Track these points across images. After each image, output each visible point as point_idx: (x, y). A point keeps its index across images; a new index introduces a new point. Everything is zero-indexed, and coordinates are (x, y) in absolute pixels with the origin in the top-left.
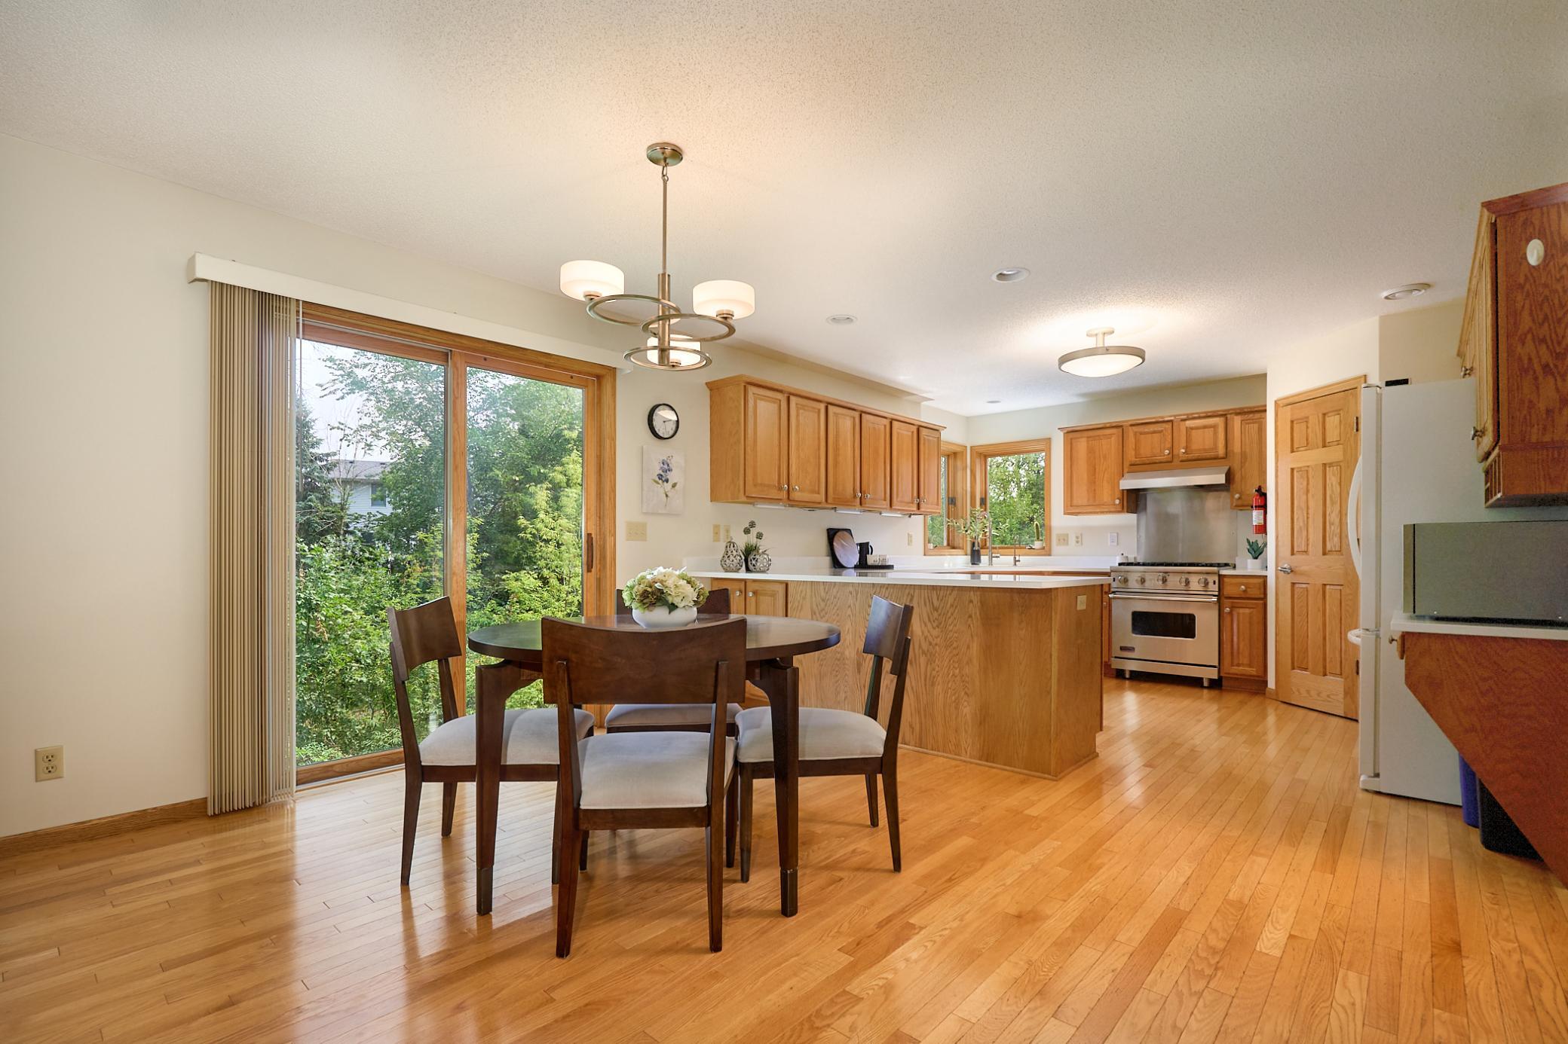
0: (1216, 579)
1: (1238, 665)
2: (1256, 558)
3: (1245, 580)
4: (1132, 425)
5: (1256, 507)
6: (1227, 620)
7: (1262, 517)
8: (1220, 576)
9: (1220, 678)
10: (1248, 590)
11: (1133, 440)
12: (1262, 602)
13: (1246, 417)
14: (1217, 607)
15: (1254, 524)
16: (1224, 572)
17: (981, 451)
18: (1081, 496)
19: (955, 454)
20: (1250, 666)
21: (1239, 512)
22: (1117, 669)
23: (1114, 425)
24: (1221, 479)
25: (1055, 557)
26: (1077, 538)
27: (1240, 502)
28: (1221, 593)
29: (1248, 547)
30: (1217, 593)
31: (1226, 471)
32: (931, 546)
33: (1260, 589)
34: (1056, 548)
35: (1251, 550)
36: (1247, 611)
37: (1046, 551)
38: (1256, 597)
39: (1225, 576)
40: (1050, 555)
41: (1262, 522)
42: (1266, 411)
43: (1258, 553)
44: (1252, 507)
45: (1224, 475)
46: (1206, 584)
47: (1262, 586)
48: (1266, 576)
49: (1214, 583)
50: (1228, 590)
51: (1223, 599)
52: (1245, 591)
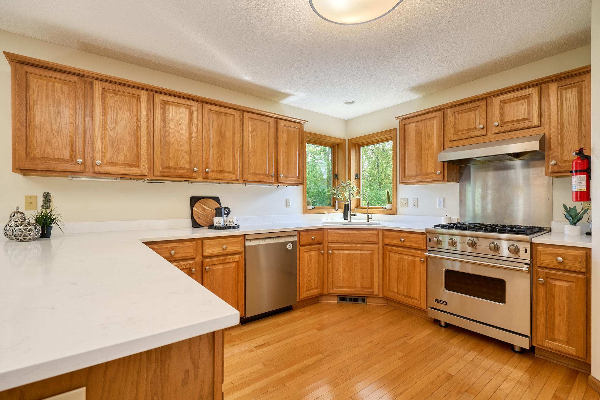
0: (528, 246)
1: (554, 340)
2: (574, 224)
3: (561, 251)
4: (451, 107)
5: (576, 171)
6: (541, 291)
7: (584, 183)
8: (532, 244)
9: (533, 348)
10: (566, 261)
11: (452, 120)
12: (583, 276)
13: (563, 83)
14: (529, 276)
15: (574, 190)
16: (538, 239)
17: (355, 142)
18: (412, 169)
19: (338, 145)
20: (568, 343)
21: (555, 179)
22: (434, 319)
23: (436, 109)
24: (534, 146)
25: (399, 216)
26: (414, 202)
27: (556, 169)
28: (534, 262)
29: (565, 213)
30: (529, 262)
31: (540, 138)
32: (310, 207)
33: (581, 262)
34: (400, 209)
35: (568, 216)
36: (565, 284)
37: (394, 212)
38: (576, 270)
39: (538, 244)
40: (396, 215)
41: (584, 188)
42: (589, 72)
43: (576, 220)
44: (571, 172)
45: (538, 141)
46: (516, 251)
47: (584, 259)
48: (590, 249)
49: (526, 251)
50: (543, 259)
51: (535, 268)
52: (562, 263)
